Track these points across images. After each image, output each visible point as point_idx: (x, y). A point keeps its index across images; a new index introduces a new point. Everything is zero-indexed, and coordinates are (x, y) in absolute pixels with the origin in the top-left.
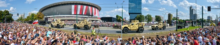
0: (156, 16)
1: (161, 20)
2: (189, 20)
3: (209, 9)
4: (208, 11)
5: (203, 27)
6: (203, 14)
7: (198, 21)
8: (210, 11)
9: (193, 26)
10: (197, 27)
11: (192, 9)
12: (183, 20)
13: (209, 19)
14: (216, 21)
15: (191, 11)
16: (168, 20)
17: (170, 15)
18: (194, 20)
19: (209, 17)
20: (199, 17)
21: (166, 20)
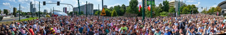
0: (4, 10)
1: (8, 13)
2: (30, 13)
3: (44, 3)
4: (44, 5)
5: (39, 18)
6: (39, 7)
7: (37, 13)
8: (45, 5)
9: (32, 17)
10: (35, 18)
11: (32, 4)
12: (25, 13)
13: (45, 12)
14: (50, 14)
15: (31, 5)
16: (13, 13)
17: (14, 9)
18: (33, 13)
19: (45, 10)
20: (37, 10)
21: (12, 13)
